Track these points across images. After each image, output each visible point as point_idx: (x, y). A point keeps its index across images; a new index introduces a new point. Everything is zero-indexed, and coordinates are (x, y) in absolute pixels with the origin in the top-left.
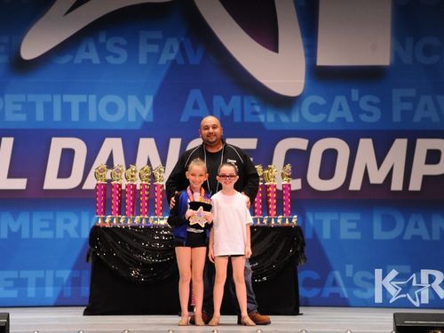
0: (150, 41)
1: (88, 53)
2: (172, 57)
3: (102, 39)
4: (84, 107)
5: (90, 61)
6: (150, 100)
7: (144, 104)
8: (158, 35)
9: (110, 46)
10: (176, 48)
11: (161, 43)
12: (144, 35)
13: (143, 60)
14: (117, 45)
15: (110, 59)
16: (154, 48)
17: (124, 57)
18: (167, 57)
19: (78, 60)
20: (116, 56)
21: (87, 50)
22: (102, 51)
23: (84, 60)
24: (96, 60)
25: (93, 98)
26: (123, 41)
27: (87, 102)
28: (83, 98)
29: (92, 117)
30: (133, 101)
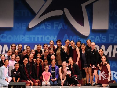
0: (56, 24)
1: (43, 27)
2: (61, 27)
3: (46, 23)
4: (42, 38)
5: (43, 28)
6: (56, 37)
7: (55, 38)
8: (58, 23)
9: (48, 25)
10: (62, 25)
11: (59, 24)
12: (55, 23)
13: (55, 28)
14: (49, 25)
15: (48, 28)
16: (57, 25)
17: (50, 27)
18: (60, 27)
19: (41, 28)
20: (49, 27)
21: (43, 26)
22: (46, 26)
23: (42, 28)
24: (45, 28)
25: (44, 36)
26: (50, 24)
27: (43, 37)
28: (42, 36)
29: (44, 40)
30: (52, 37)
